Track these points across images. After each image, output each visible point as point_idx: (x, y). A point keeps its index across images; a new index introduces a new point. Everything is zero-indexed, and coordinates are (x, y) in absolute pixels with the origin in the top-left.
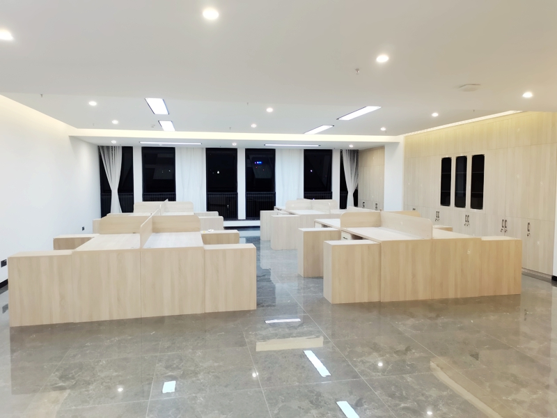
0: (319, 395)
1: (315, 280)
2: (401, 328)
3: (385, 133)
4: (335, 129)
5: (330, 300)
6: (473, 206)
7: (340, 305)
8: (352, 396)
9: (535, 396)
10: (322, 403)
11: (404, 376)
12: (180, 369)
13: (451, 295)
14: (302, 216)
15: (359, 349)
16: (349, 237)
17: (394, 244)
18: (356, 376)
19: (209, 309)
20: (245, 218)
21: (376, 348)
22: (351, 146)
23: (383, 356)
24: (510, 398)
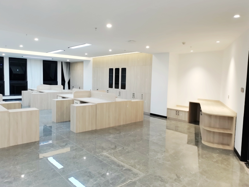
0: (90, 173)
1: (62, 123)
2: (110, 139)
3: (86, 56)
4: (65, 52)
5: (75, 132)
6: (122, 88)
7: (80, 133)
8: (104, 170)
9: (163, 156)
10: (93, 176)
11: (119, 157)
12: (10, 177)
13: (122, 124)
14: (48, 93)
15: (97, 150)
16: (79, 102)
17: (102, 104)
18: (101, 162)
19: (12, 144)
20: (9, 95)
21: (103, 149)
22: (68, 61)
23: (108, 151)
24: (156, 158)
